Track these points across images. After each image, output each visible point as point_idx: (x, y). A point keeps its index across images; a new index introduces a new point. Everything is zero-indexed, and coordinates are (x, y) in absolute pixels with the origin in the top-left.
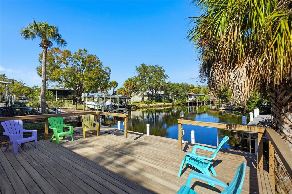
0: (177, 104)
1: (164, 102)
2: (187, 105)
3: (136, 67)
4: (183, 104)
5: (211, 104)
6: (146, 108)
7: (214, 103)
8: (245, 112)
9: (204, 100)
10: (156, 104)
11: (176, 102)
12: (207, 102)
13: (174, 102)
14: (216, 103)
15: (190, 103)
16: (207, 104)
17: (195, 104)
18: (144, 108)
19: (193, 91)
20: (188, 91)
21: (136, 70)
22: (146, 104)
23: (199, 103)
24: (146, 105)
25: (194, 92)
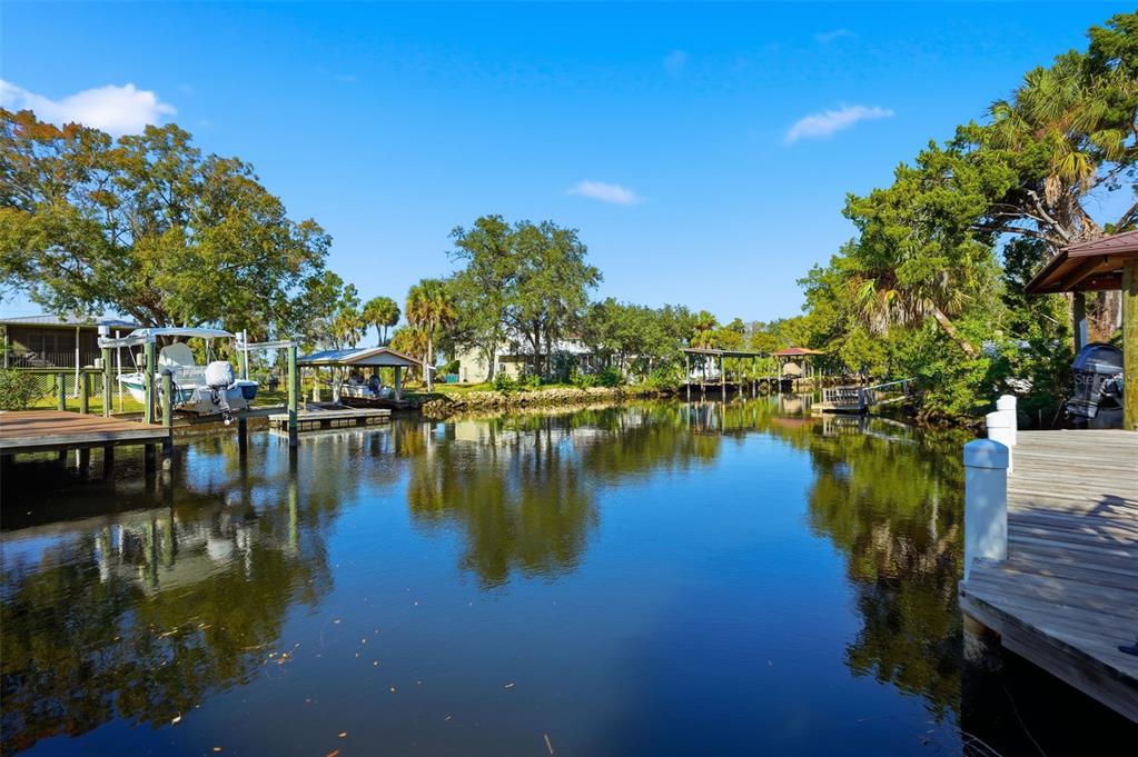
0: (640, 391)
1: (580, 385)
2: (683, 398)
3: (459, 231)
4: (665, 394)
5: (780, 395)
6: (496, 409)
7: (794, 388)
8: (922, 420)
9: (754, 375)
10: (544, 393)
11: (633, 383)
12: (764, 384)
13: (625, 383)
14: (801, 388)
15: (695, 389)
16: (764, 392)
17: (713, 391)
18: (487, 406)
19: (711, 340)
20: (689, 340)
21: (459, 243)
22: (498, 390)
23: (731, 390)
24: (498, 395)
25: (712, 345)
